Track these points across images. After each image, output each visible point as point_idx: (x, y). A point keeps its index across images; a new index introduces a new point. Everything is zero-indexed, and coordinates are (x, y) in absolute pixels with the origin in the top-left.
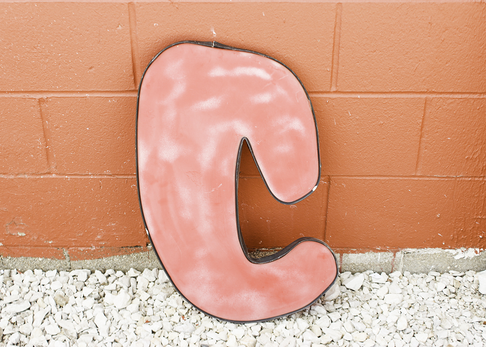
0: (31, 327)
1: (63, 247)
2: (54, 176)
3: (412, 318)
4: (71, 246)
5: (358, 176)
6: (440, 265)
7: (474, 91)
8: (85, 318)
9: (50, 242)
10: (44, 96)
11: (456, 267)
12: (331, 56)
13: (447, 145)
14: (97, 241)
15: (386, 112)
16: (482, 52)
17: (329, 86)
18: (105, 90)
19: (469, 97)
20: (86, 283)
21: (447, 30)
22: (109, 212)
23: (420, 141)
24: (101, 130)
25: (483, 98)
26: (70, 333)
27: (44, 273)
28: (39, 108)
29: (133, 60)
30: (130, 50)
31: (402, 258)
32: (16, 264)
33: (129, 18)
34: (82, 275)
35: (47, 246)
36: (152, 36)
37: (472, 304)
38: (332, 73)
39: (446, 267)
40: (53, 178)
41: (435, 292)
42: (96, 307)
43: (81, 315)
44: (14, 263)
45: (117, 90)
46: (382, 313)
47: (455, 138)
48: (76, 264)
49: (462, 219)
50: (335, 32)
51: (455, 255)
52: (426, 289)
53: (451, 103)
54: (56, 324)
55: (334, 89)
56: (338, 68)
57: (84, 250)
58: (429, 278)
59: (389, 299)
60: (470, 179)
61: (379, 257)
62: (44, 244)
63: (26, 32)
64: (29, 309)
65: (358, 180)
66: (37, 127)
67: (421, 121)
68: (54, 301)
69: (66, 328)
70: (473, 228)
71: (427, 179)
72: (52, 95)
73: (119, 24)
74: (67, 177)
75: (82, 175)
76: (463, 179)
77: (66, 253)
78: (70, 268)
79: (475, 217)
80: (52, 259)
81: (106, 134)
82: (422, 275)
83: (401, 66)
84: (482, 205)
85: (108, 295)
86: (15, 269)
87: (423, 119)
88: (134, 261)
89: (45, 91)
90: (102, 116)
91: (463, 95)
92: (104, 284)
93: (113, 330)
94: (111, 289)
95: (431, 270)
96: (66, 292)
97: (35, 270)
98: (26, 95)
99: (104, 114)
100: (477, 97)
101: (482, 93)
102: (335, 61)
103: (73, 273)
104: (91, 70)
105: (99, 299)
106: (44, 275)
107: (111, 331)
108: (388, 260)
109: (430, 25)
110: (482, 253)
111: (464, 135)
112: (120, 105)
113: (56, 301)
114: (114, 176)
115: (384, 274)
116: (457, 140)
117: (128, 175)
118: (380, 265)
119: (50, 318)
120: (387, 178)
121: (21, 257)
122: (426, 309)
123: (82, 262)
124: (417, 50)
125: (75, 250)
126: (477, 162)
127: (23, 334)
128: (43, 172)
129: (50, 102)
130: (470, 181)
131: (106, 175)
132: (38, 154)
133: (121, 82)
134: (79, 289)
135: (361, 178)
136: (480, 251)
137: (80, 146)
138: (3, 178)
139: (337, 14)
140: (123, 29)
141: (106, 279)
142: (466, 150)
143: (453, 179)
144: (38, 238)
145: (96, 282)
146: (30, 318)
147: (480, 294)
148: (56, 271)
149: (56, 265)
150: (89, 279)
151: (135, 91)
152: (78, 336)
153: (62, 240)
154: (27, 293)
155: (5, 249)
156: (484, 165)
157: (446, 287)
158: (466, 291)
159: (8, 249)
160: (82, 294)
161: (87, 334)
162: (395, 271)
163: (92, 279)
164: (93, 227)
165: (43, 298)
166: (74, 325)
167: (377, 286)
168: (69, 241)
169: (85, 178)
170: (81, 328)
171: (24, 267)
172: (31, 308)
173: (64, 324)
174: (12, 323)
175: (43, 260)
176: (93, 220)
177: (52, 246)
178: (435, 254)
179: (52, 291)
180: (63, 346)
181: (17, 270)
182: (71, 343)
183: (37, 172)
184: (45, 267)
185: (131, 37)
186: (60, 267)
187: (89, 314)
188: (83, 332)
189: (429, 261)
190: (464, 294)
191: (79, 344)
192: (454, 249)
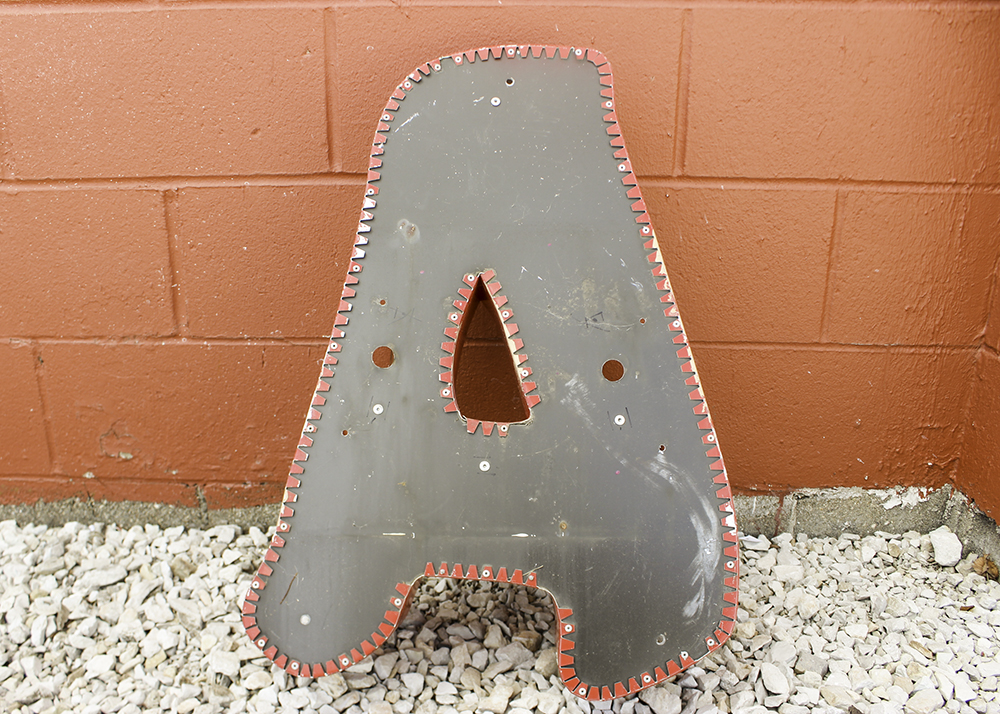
0: (121, 609)
1: (196, 482)
2: (184, 341)
3: (829, 601)
4: (209, 481)
6: (858, 521)
7: (918, 180)
8: (220, 596)
9: (174, 473)
10: (173, 186)
11: (886, 524)
12: (674, 107)
13: (873, 284)
14: (255, 471)
15: (769, 218)
16: (931, 105)
17: (671, 165)
18: (278, 173)
19: (911, 191)
20: (231, 546)
21: (871, 62)
22: (277, 414)
23: (828, 275)
24: (267, 252)
25: (934, 194)
26: (189, 620)
27: (161, 532)
28: (164, 209)
29: (328, 115)
30: (323, 97)
31: (793, 508)
32: (115, 513)
33: (325, 37)
34: (225, 532)
35: (169, 480)
36: (362, 70)
37: (927, 582)
38: (675, 140)
39: (870, 525)
40: (183, 346)
41: (859, 563)
42: (243, 579)
43: (216, 591)
44: (112, 512)
45: (298, 172)
46: (774, 594)
47: (888, 270)
48: (218, 516)
49: (898, 429)
50: (680, 61)
51: (886, 500)
52: (842, 559)
53: (880, 202)
54: (168, 605)
55: (678, 172)
56: (686, 131)
57: (231, 489)
58: (843, 542)
59: (782, 573)
60: (912, 350)
61: (754, 505)
62: (163, 477)
63: (149, 65)
64: (123, 581)
65: (719, 350)
66: (158, 246)
67: (829, 235)
68: (169, 569)
69: (184, 611)
70: (917, 447)
71: (840, 350)
72: (186, 184)
73: (307, 48)
74: (205, 343)
75: (231, 340)
76: (901, 349)
77: (201, 495)
78: (207, 524)
79: (920, 425)
80: (177, 506)
81: (277, 259)
82: (827, 540)
83: (794, 130)
84: (933, 402)
86: (114, 525)
87: (833, 232)
89: (174, 177)
90: (271, 223)
91: (899, 187)
92: (263, 547)
95: (845, 531)
96: (194, 557)
97: (148, 526)
98: (144, 185)
99: (274, 220)
100: (925, 192)
101: (932, 184)
102: (680, 118)
103: (211, 532)
104: (256, 136)
105: (253, 570)
106: (160, 534)
108: (771, 512)
109: (842, 52)
110: (931, 496)
111: (902, 264)
112: (303, 201)
113: (173, 569)
114: (287, 342)
115: (762, 537)
117: (313, 339)
118: (755, 522)
119: (159, 596)
120: (771, 348)
121: (124, 500)
123: (228, 511)
124: (821, 100)
125: (216, 488)
126: (924, 316)
127: (104, 620)
128: (165, 333)
129: (183, 197)
130: (913, 354)
131: (274, 339)
132: (158, 298)
133: (305, 158)
134: (217, 554)
135: (725, 347)
136: (929, 493)
137: (230, 282)
138: (97, 346)
139: (683, 30)
140: (312, 58)
141: (267, 540)
142: (905, 294)
143: (884, 350)
144: (153, 463)
145: (248, 544)
146: (122, 595)
147: (937, 566)
148: (181, 528)
149: (184, 517)
150: (238, 540)
151: (330, 174)
152: (204, 625)
153: (194, 469)
154: (125, 557)
155: (98, 484)
156: (937, 322)
157: (875, 556)
158: (912, 561)
159: (103, 484)
160: (221, 561)
161: (220, 623)
162: (781, 533)
163: (242, 540)
164: (248, 443)
165: (151, 564)
166: (199, 608)
167: (756, 555)
168: (207, 470)
169: (236, 347)
170: (211, 614)
171: (128, 521)
172: (127, 579)
173: (181, 606)
174: (89, 602)
175: (161, 508)
176: (249, 428)
177: (178, 481)
178: (851, 498)
179: (170, 555)
180: (172, 640)
181: (117, 525)
182: (189, 637)
183: (155, 333)
184: (165, 520)
185: (326, 73)
186: (190, 521)
187: (229, 591)
188: (213, 619)
189: (841, 513)
190: (910, 566)
191: (203, 638)
192: (883, 489)
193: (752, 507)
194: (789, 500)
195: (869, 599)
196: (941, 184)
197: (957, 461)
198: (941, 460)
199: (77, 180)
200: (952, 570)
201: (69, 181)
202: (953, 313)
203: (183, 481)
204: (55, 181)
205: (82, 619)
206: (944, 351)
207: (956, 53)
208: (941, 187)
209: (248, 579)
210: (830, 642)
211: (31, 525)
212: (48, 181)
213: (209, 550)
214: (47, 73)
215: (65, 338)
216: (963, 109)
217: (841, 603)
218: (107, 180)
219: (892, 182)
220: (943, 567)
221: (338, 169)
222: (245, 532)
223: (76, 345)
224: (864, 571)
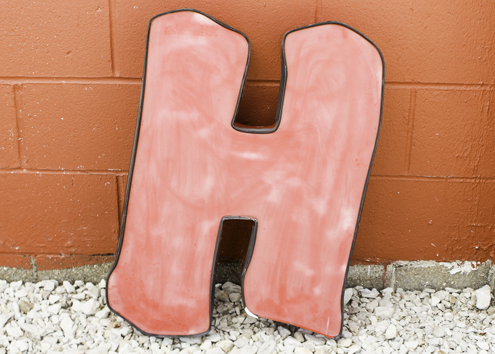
1: (30, 254)
2: (25, 171)
4: (39, 253)
6: (435, 281)
7: (460, 83)
8: (50, 322)
9: (17, 248)
10: (20, 82)
11: (452, 283)
14: (67, 247)
16: (465, 40)
18: (82, 77)
19: (456, 89)
20: (53, 292)
21: (429, 16)
22: (81, 214)
23: (407, 136)
24: (76, 121)
25: (470, 90)
26: (33, 336)
27: (8, 284)
28: (13, 95)
29: (111, 44)
30: (109, 34)
31: (393, 273)
33: (109, 1)
34: (49, 284)
35: (14, 253)
36: (131, 20)
37: (468, 319)
39: (442, 284)
40: (24, 174)
41: (429, 307)
42: (63, 312)
43: (47, 319)
45: (94, 76)
46: (371, 323)
47: (444, 134)
48: (43, 274)
49: (456, 226)
51: (451, 269)
52: (419, 304)
53: (437, 95)
54: (19, 327)
57: (52, 258)
58: (423, 295)
59: (379, 311)
60: (461, 180)
61: (369, 270)
62: (10, 251)
63: (4, 13)
66: (10, 116)
67: (407, 114)
68: (18, 307)
69: (29, 330)
70: (468, 237)
71: (417, 180)
72: (27, 81)
73: (99, 7)
74: (38, 172)
75: (54, 171)
76: (455, 180)
77: (33, 262)
78: (37, 279)
79: (469, 224)
80: (18, 268)
81: (81, 125)
82: (416, 292)
84: (476, 211)
85: (76, 304)
87: (409, 112)
88: (105, 272)
89: (20, 77)
90: (78, 105)
91: (449, 87)
92: (72, 293)
93: (79, 333)
94: (79, 298)
95: (426, 287)
96: (32, 300)
98: (1, 81)
99: (80, 103)
100: (464, 89)
101: (469, 85)
103: (39, 284)
104: (69, 55)
105: (67, 307)
107: (78, 335)
108: (379, 274)
109: (411, 11)
110: (480, 267)
111: (453, 130)
112: (97, 93)
113: (20, 307)
114: (87, 172)
115: (374, 289)
116: (446, 136)
117: (103, 171)
118: (370, 280)
119: (13, 322)
122: (417, 321)
123: (50, 272)
124: (400, 38)
125: (43, 258)
126: (468, 161)
128: (13, 167)
129: (25, 88)
130: (462, 182)
131: (79, 171)
132: (9, 146)
133: (98, 68)
134: (45, 298)
136: (478, 265)
137: (53, 138)
140: (102, 12)
141: (74, 289)
142: (455, 147)
143: (444, 180)
144: (4, 243)
145: (63, 291)
147: (478, 310)
148: (21, 282)
149: (22, 275)
150: (57, 289)
151: (113, 78)
152: (42, 338)
153: (29, 246)
156: (476, 164)
157: (440, 302)
158: (462, 306)
160: (48, 302)
161: (51, 337)
162: (386, 287)
163: (59, 289)
164: (63, 231)
165: (6, 304)
166: (38, 329)
167: (367, 300)
168: (37, 247)
169: (57, 175)
170: (46, 332)
173: (27, 327)
175: (8, 270)
176: (64, 222)
177: (19, 253)
178: (429, 267)
179: (17, 298)
180: (25, 346)
182: (34, 345)
183: (7, 166)
184: (10, 277)
185: (110, 21)
186: (26, 278)
187: (55, 319)
188: (47, 335)
189: (423, 276)
190: (460, 309)
191: (43, 345)
192: (449, 262)
193: (368, 272)
194: (390, 268)
196: (474, 84)
197: (494, 246)
198: (484, 245)
200: (485, 311)
202: (485, 159)
203: (22, 254)
206: (481, 181)
207: (479, 12)
208: (474, 86)
209: (65, 312)
213: (40, 295)
216: (485, 43)
219: (444, 84)
220: (481, 310)
221: (117, 75)
222: (60, 284)
224: (430, 312)
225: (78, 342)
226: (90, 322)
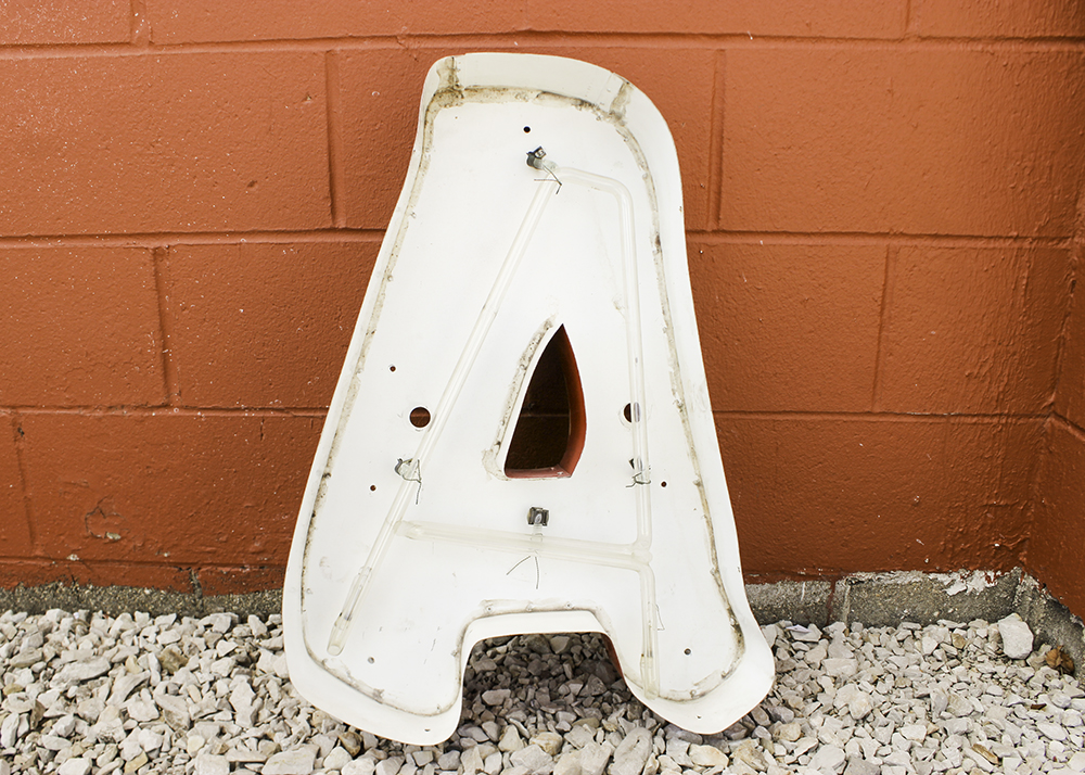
0: (102, 705)
1: (190, 565)
2: (176, 411)
3: (884, 699)
4: (203, 564)
5: (762, 413)
6: (919, 608)
7: (976, 234)
8: (211, 692)
9: (166, 555)
10: (164, 244)
11: (950, 611)
12: (708, 156)
14: (253, 553)
15: (813, 276)
16: (987, 152)
17: (705, 218)
18: (277, 229)
19: (969, 246)
20: (227, 635)
21: (922, 106)
22: (277, 491)
23: (880, 337)
24: (266, 315)
25: (994, 248)
26: (175, 719)
27: (153, 620)
28: (153, 268)
29: (330, 166)
30: (326, 146)
31: (846, 594)
32: (101, 600)
33: (327, 82)
34: (221, 620)
35: (161, 564)
36: (366, 117)
37: (995, 676)
38: (709, 192)
39: (932, 613)
40: (174, 417)
41: (919, 656)
42: (237, 673)
43: (206, 686)
45: (298, 228)
46: (823, 691)
47: (945, 332)
48: (213, 602)
49: (961, 507)
50: (713, 107)
51: (949, 585)
52: (900, 651)
53: (935, 257)
54: (153, 701)
55: (711, 226)
56: (721, 181)
57: (228, 573)
58: (902, 633)
59: (832, 666)
60: (975, 420)
61: (803, 591)
62: (154, 559)
63: (138, 113)
64: (106, 674)
65: (761, 421)
66: (148, 308)
67: (880, 294)
68: (156, 661)
69: (170, 708)
70: (982, 526)
72: (178, 241)
73: (308, 94)
74: (199, 413)
75: (228, 410)
76: (962, 419)
77: (196, 580)
78: (202, 611)
79: (985, 502)
80: (169, 592)
81: (276, 322)
82: (884, 630)
83: (839, 180)
84: (998, 476)
85: (266, 656)
86: (101, 612)
87: (884, 290)
89: (165, 234)
90: (269, 283)
91: (956, 242)
92: (261, 637)
93: (264, 714)
94: (272, 646)
95: (904, 620)
96: (186, 649)
97: (137, 614)
98: (132, 242)
99: (273, 280)
100: (984, 246)
101: (992, 237)
102: (714, 167)
103: (206, 620)
104: (252, 189)
105: (248, 663)
106: (151, 622)
107: (261, 719)
108: (821, 599)
109: (890, 95)
110: (999, 581)
111: (961, 325)
112: (304, 260)
113: (162, 662)
114: (288, 413)
115: (813, 626)
117: (316, 410)
118: (804, 609)
119: (145, 692)
120: (819, 418)
121: (112, 585)
122: (908, 683)
123: (225, 597)
124: (868, 147)
125: (212, 572)
126: (987, 383)
127: (83, 719)
128: (156, 403)
129: (174, 255)
130: (975, 424)
131: (273, 409)
132: (148, 364)
134: (211, 646)
135: (768, 418)
136: (996, 577)
137: (225, 348)
138: (82, 416)
139: (716, 72)
140: (313, 105)
141: (266, 630)
142: (965, 358)
143: (943, 420)
144: (143, 545)
145: (245, 634)
146: (104, 690)
147: (1007, 659)
148: (173, 616)
149: (177, 603)
150: (235, 630)
151: (333, 230)
152: (192, 724)
153: (187, 551)
154: (110, 648)
155: (83, 567)
156: (1001, 389)
157: (937, 648)
158: (978, 653)
159: (88, 567)
160: (214, 653)
161: (209, 723)
162: (833, 622)
163: (238, 630)
164: (246, 523)
165: (138, 656)
166: (187, 706)
167: (804, 647)
168: (202, 552)
169: (233, 417)
170: (201, 711)
171: (116, 607)
172: (110, 673)
173: (168, 703)
174: (67, 698)
175: (152, 593)
176: (248, 507)
177: (170, 564)
178: (910, 583)
179: (159, 645)
180: (155, 740)
181: (104, 613)
182: (174, 738)
183: (144, 403)
184: (156, 607)
185: (328, 120)
186: (184, 609)
187: (221, 686)
188: (203, 717)
189: (899, 600)
190: (976, 659)
191: (190, 739)
192: (946, 573)
193: (801, 594)
194: (842, 586)
195: (928, 696)
196: (1001, 237)
197: (1027, 542)
198: (1010, 541)
199: (60, 237)
200: (1022, 663)
201: (52, 237)
202: (1018, 378)
203: (175, 564)
204: (37, 238)
205: (59, 717)
206: (1009, 421)
207: (1012, 96)
208: (1002, 241)
209: (243, 673)
210: (884, 745)
211: (10, 611)
212: (30, 238)
213: (202, 640)
214: (28, 122)
215: (46, 408)
216: (1023, 157)
217: (897, 701)
218: (93, 236)
219: (947, 236)
220: (1014, 660)
221: (342, 224)
222: (243, 621)
223: (59, 415)
224: (924, 665)
225: (259, 734)
226: (287, 692)
